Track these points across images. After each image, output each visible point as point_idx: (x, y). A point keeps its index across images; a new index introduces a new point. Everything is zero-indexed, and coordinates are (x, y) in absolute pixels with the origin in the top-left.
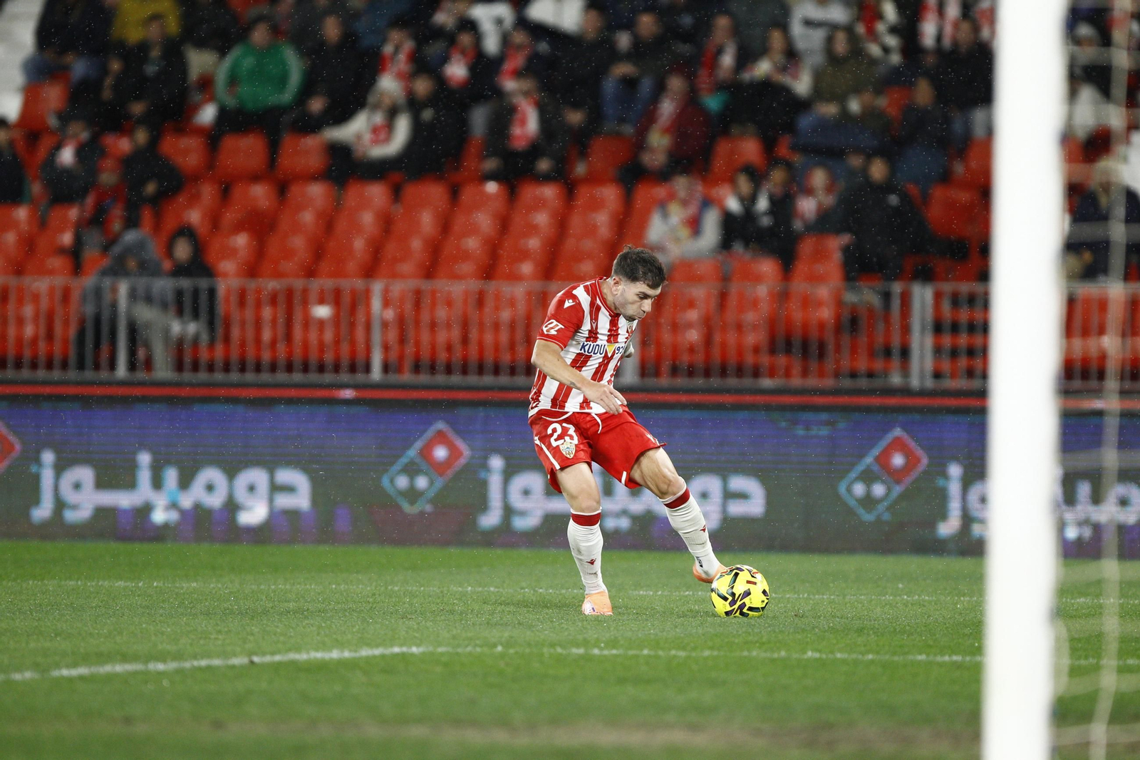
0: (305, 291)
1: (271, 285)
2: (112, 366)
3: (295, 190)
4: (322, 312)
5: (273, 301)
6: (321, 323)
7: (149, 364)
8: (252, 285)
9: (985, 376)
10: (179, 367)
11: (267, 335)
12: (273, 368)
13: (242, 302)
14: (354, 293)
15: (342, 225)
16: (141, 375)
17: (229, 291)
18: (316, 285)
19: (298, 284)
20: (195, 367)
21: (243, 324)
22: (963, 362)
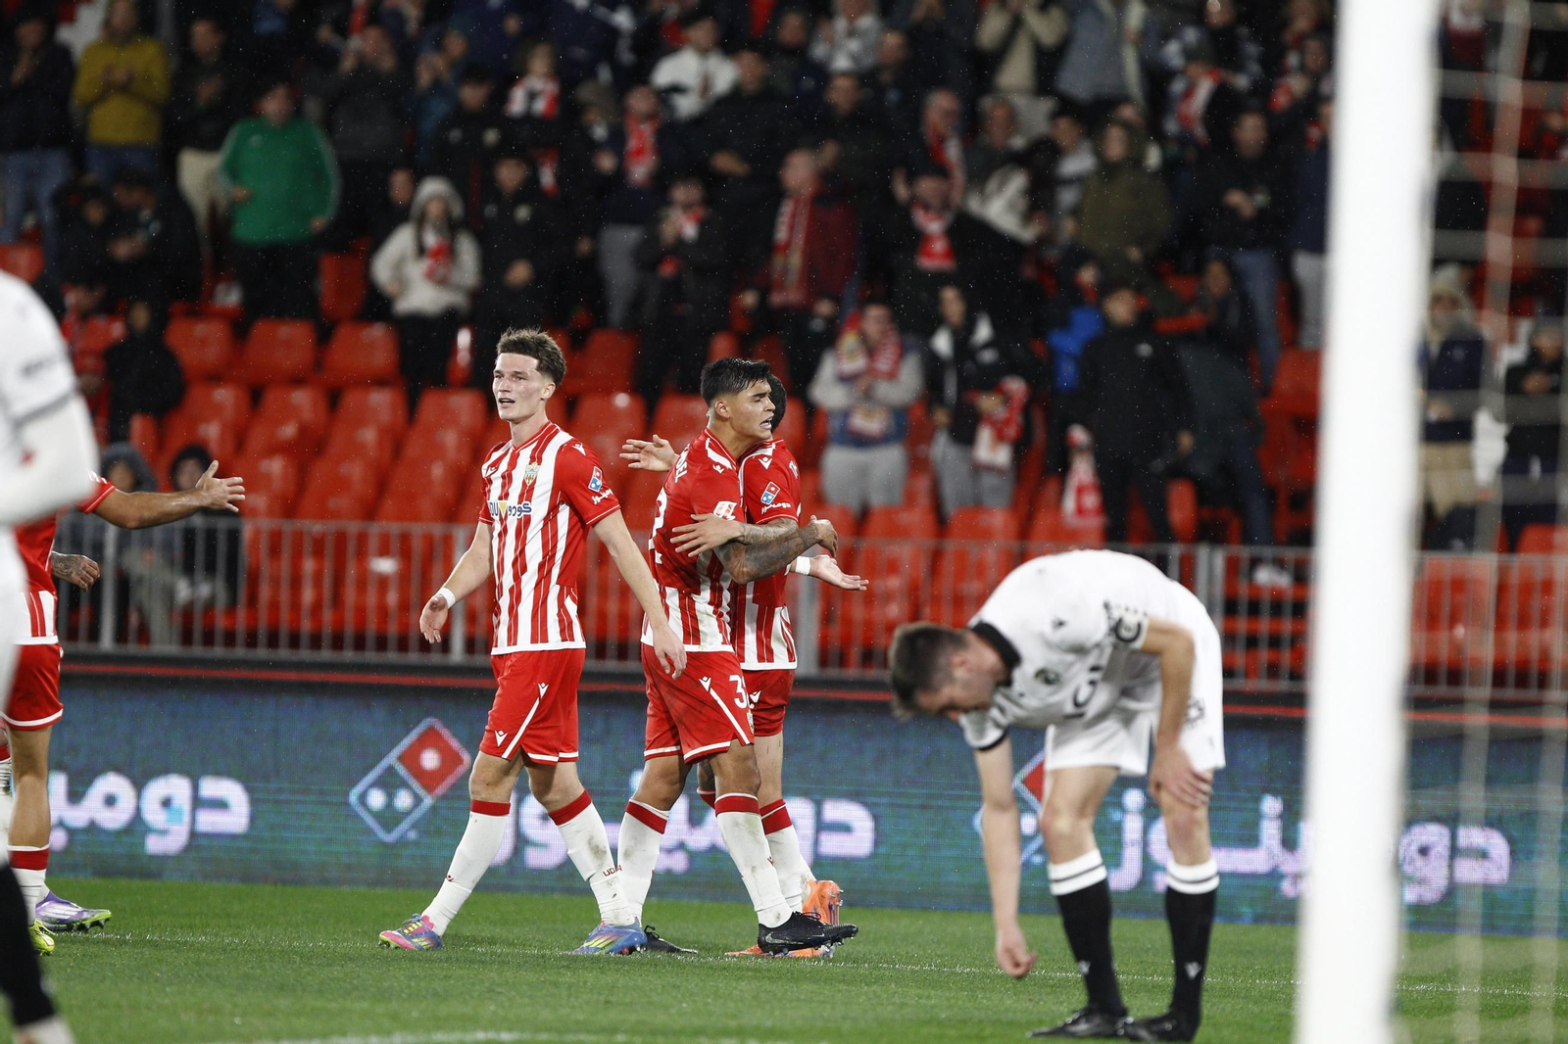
0: (362, 538)
1: (316, 527)
2: (94, 635)
3: (351, 400)
4: (385, 566)
5: (318, 551)
6: (383, 581)
7: (144, 635)
8: (288, 527)
9: (1299, 673)
10: (187, 639)
11: (308, 596)
12: (316, 642)
13: (275, 550)
14: (429, 540)
15: (413, 449)
16: (133, 648)
17: (257, 533)
18: (375, 529)
19: (353, 527)
20: (208, 639)
21: (275, 582)
22: (1264, 655)
